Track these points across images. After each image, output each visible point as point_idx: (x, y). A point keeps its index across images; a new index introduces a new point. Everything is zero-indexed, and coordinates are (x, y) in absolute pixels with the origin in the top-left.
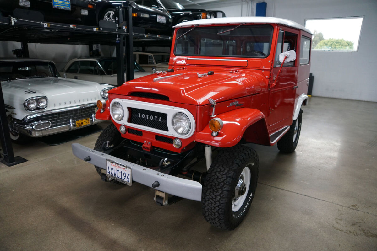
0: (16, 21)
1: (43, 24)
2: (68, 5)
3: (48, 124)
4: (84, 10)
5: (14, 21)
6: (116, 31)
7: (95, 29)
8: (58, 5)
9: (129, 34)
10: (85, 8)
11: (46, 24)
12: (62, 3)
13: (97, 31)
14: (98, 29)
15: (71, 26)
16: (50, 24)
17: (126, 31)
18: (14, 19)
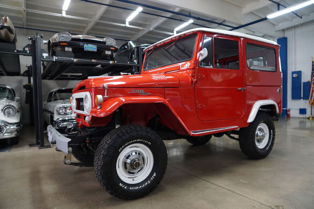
0: (56, 58)
1: (73, 60)
2: (95, 48)
3: (71, 125)
4: (108, 51)
5: (55, 59)
6: (128, 64)
7: (111, 62)
8: (88, 49)
9: (139, 65)
10: (109, 50)
11: (76, 60)
12: (91, 47)
13: (112, 64)
14: (113, 62)
15: (93, 61)
16: (78, 59)
17: (136, 63)
18: (55, 57)
